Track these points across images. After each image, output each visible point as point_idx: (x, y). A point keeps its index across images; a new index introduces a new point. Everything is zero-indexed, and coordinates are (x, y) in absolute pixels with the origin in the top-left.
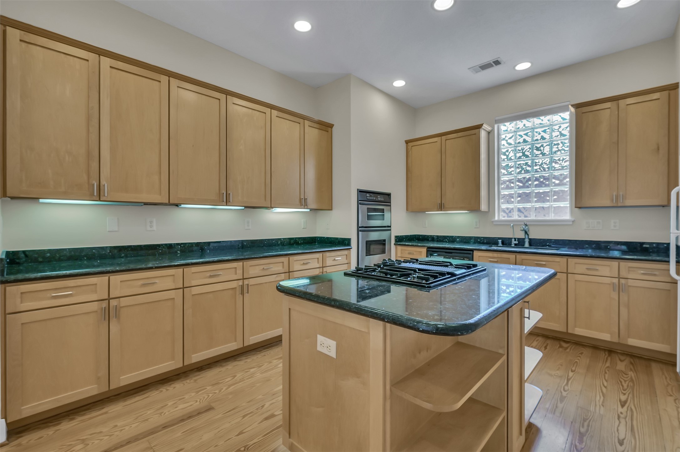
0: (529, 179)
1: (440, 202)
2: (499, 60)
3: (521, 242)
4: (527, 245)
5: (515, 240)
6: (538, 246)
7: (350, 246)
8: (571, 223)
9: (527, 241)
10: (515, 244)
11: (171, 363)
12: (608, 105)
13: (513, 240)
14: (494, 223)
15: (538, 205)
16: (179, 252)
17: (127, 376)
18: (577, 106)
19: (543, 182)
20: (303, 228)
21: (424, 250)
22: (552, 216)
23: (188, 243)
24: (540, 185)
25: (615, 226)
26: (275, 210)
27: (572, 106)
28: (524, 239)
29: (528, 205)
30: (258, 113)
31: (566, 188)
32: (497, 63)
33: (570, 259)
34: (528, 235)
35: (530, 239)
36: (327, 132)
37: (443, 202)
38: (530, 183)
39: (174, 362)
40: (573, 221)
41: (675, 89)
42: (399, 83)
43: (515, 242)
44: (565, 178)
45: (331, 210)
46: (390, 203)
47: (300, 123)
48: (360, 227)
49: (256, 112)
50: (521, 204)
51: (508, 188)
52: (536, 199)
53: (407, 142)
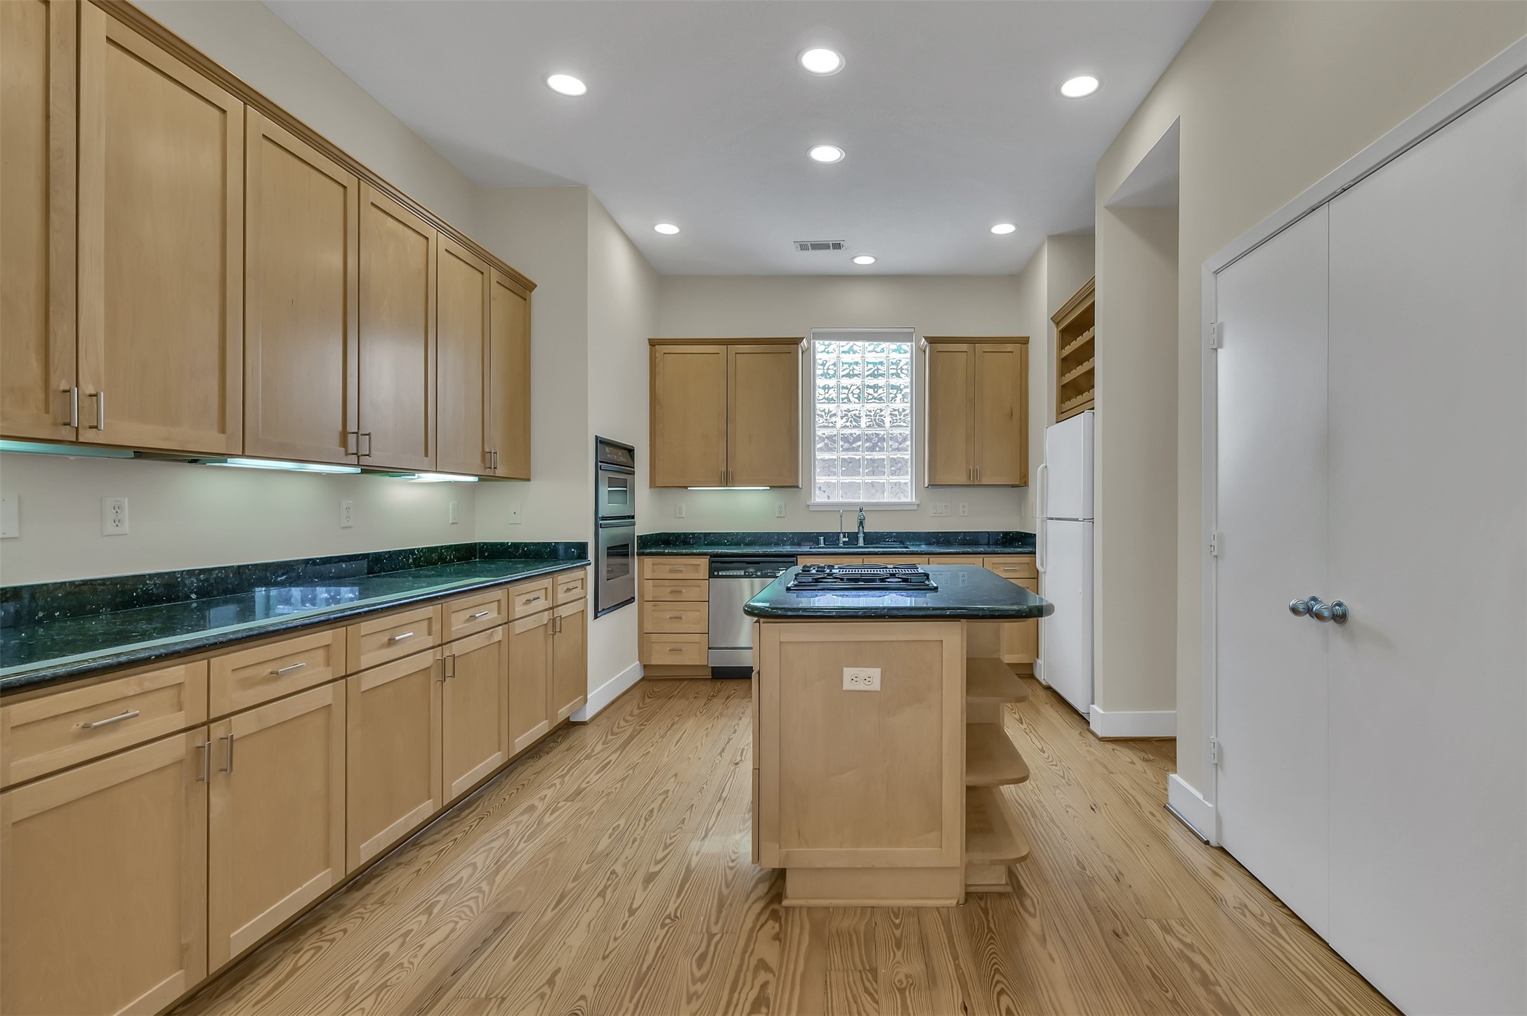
0: (858, 438)
1: (724, 469)
2: (842, 243)
3: (853, 537)
4: (861, 543)
5: (844, 537)
6: (875, 543)
7: (585, 559)
8: (915, 508)
9: (861, 536)
10: (844, 542)
11: (324, 874)
12: (964, 347)
13: (842, 535)
14: (811, 509)
15: (869, 479)
16: (193, 596)
17: (246, 926)
18: (932, 341)
19: (875, 443)
20: (452, 524)
21: (704, 562)
22: (887, 498)
23: (216, 569)
24: (872, 449)
25: (964, 512)
26: (418, 477)
27: (925, 338)
28: (858, 533)
29: (858, 479)
30: (415, 235)
31: (907, 456)
32: (837, 246)
33: (933, 559)
34: (863, 527)
35: (864, 533)
36: (523, 300)
37: (730, 469)
38: (860, 443)
39: (329, 869)
40: (918, 505)
41: (1026, 344)
42: (667, 229)
43: (845, 539)
44: (905, 440)
45: (529, 480)
46: (634, 468)
47: (482, 273)
48: (604, 518)
49: (411, 232)
50: (846, 477)
51: (828, 449)
52: (867, 471)
53: (653, 343)
